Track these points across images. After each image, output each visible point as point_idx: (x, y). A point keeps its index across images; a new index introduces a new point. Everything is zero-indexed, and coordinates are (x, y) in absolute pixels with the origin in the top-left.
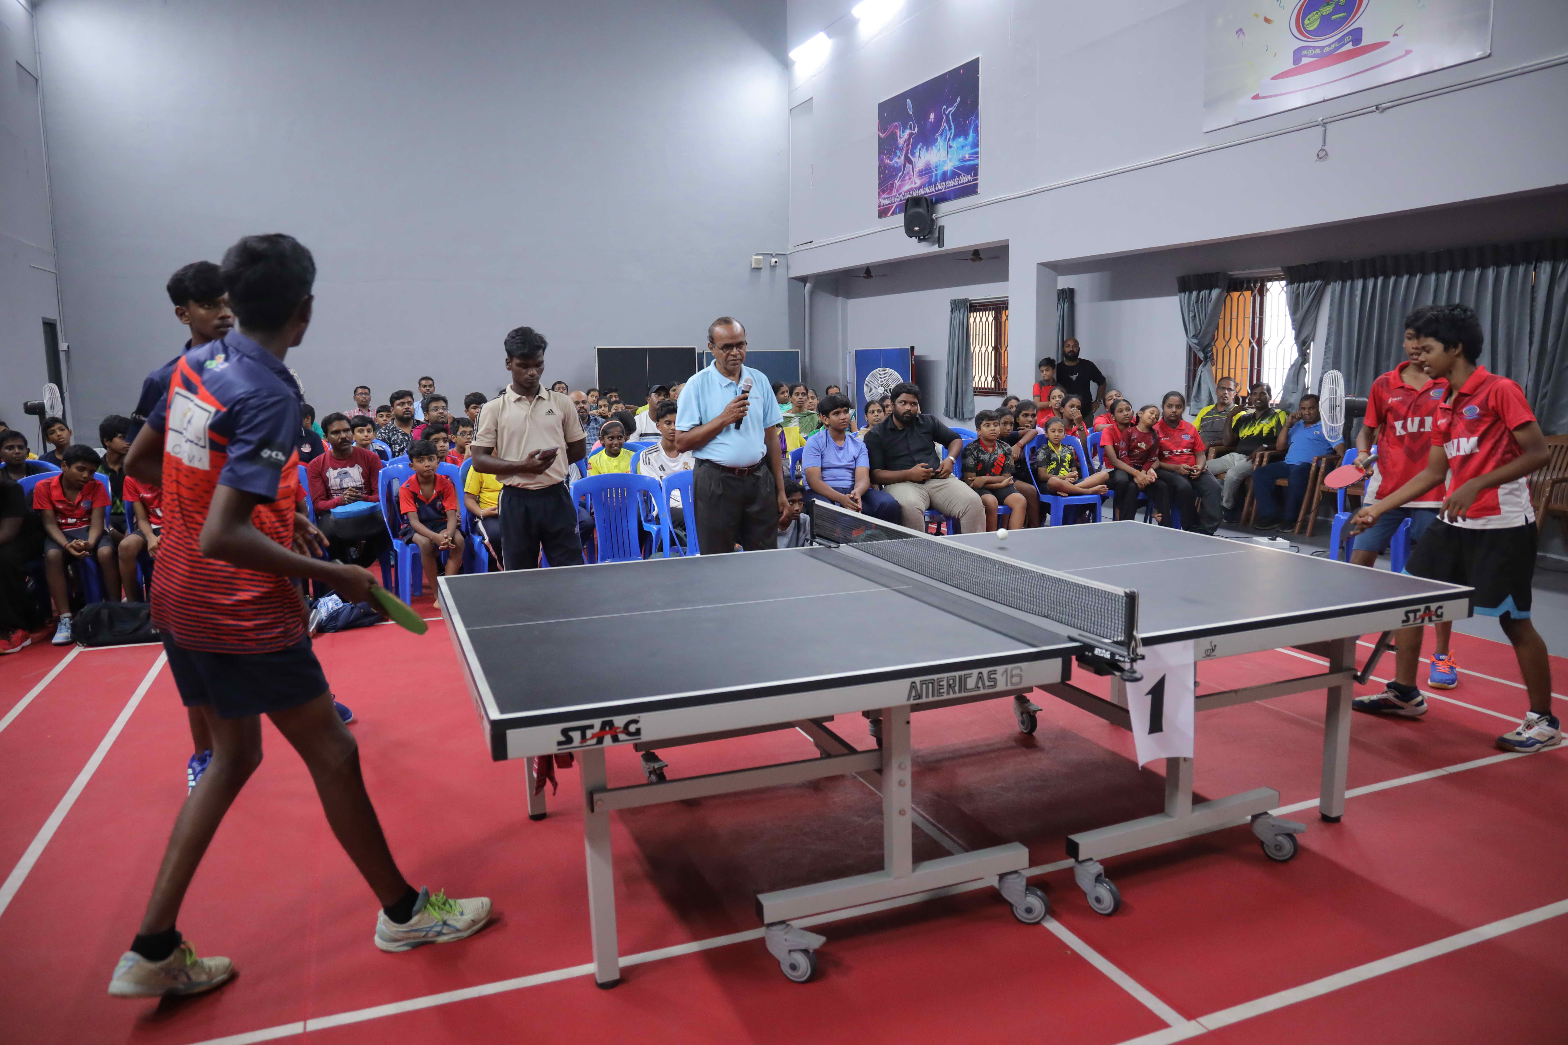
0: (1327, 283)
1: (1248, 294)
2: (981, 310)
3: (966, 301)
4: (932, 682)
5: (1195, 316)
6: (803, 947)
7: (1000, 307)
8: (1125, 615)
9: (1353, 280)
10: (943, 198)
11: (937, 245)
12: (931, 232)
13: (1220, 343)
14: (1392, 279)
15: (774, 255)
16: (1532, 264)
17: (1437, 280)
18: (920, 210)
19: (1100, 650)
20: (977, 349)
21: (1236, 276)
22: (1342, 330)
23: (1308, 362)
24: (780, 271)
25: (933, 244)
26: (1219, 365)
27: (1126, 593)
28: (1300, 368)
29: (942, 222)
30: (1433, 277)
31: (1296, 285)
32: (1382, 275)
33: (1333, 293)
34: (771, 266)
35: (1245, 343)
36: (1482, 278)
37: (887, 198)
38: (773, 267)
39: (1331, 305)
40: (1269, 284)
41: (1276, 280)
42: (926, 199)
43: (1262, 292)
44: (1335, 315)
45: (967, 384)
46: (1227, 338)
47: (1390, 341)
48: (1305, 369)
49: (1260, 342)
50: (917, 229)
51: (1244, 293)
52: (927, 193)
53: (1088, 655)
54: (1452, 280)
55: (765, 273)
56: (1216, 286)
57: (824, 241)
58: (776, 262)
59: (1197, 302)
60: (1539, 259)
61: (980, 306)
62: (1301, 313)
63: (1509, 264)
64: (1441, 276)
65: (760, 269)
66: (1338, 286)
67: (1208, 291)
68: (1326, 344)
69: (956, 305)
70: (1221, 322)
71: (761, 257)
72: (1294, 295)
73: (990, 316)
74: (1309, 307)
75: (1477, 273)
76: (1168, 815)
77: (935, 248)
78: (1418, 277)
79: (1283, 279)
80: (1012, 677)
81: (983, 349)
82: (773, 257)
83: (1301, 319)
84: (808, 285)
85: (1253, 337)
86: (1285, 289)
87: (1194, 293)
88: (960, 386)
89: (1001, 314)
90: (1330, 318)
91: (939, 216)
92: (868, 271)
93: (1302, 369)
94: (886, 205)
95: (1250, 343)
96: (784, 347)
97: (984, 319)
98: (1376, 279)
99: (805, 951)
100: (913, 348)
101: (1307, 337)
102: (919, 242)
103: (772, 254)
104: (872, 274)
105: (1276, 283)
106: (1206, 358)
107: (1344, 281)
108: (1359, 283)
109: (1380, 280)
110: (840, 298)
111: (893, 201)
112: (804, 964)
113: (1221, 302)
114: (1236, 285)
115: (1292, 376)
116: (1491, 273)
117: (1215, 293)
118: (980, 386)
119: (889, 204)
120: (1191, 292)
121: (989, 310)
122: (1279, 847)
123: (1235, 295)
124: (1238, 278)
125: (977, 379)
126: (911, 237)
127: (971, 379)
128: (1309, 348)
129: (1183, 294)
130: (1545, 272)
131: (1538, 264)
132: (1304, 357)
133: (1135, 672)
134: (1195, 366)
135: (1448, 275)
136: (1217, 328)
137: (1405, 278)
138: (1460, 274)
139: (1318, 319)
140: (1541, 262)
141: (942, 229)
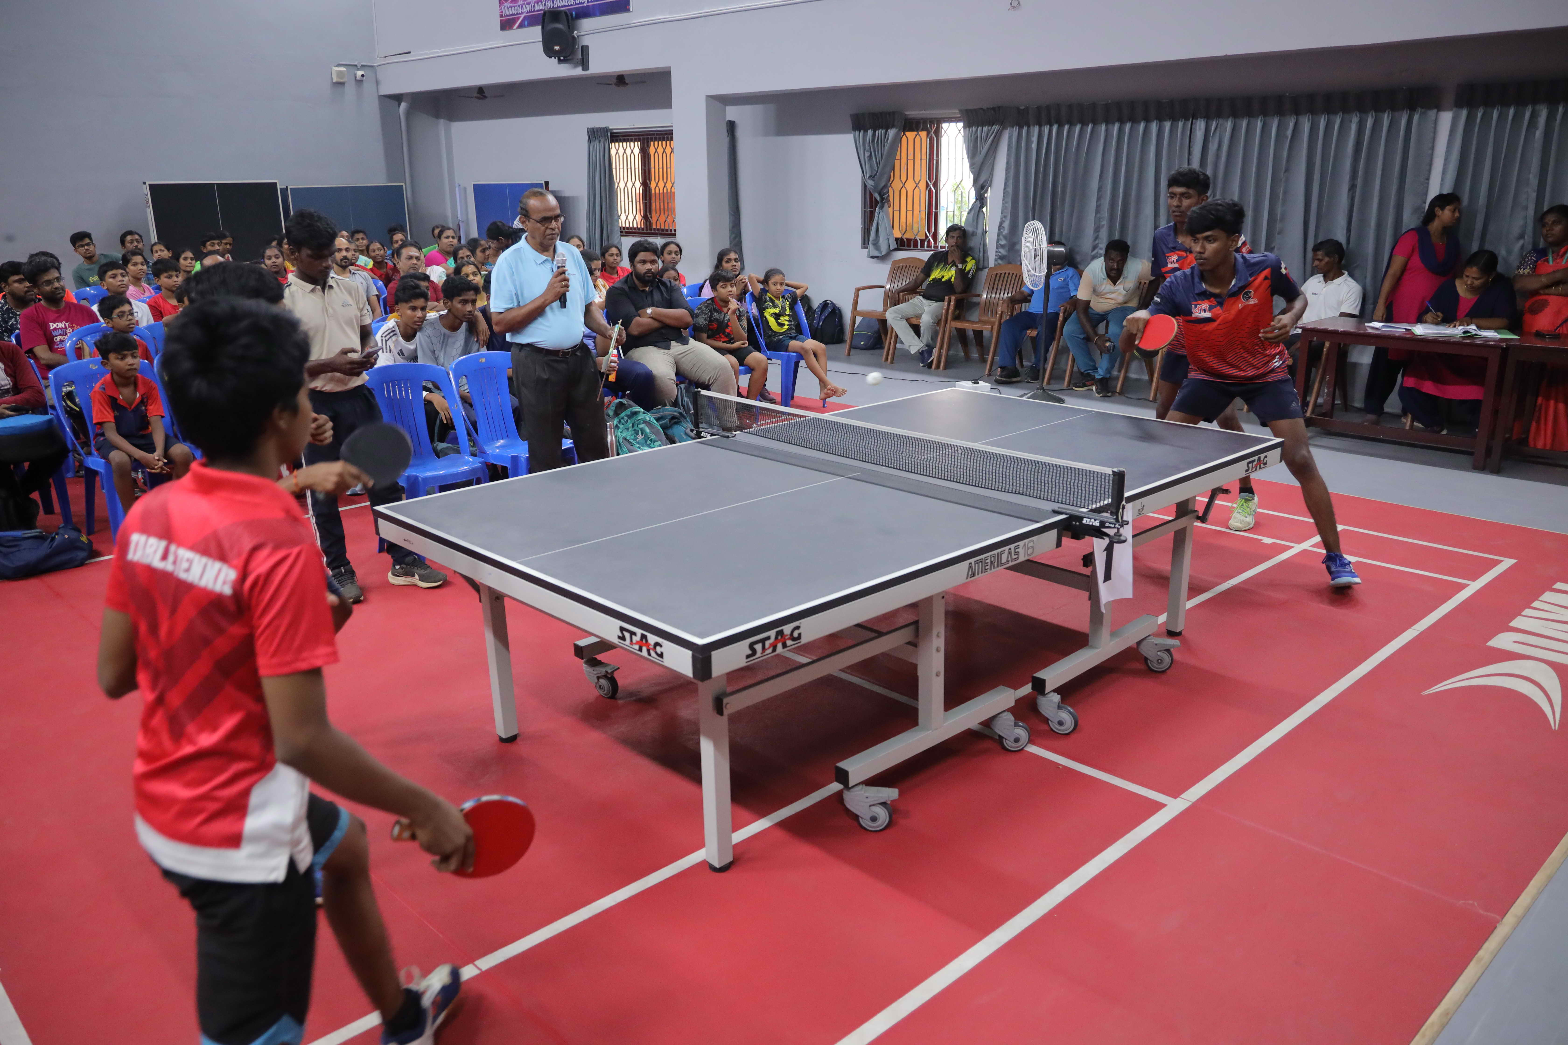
0: (1004, 128)
1: (923, 134)
2: (624, 141)
3: (606, 130)
4: (981, 561)
5: (871, 155)
6: (883, 801)
7: (647, 139)
8: (1113, 490)
9: (1029, 127)
10: (585, 13)
11: (580, 68)
12: (573, 52)
13: (896, 185)
14: (1066, 128)
15: (359, 66)
16: (1189, 120)
17: (1107, 130)
18: (560, 26)
19: (1088, 520)
20: (622, 185)
21: (912, 117)
22: (1019, 174)
23: (986, 206)
24: (368, 86)
25: (576, 66)
26: (897, 207)
27: (1113, 471)
28: (979, 212)
29: (585, 41)
30: (1103, 127)
31: (974, 129)
32: (1057, 123)
33: (1010, 138)
34: (356, 80)
35: (922, 185)
36: (1146, 131)
37: (510, 7)
38: (359, 82)
39: (1008, 150)
40: (945, 126)
41: (952, 121)
42: (566, 13)
43: (937, 133)
44: (1012, 160)
45: (612, 224)
46: (904, 179)
47: (1064, 187)
48: (983, 213)
49: (936, 185)
50: (557, 48)
51: (920, 133)
52: (565, 6)
53: (1075, 524)
54: (1121, 131)
55: (350, 89)
56: (893, 126)
57: (428, 53)
58: (363, 76)
59: (873, 141)
60: (1195, 117)
61: (622, 136)
62: (979, 158)
63: (1170, 119)
64: (1110, 126)
65: (342, 84)
66: (1015, 131)
67: (883, 131)
68: (1005, 189)
69: (594, 134)
70: (897, 163)
71: (343, 69)
72: (973, 138)
73: (636, 147)
74: (989, 150)
75: (1142, 125)
76: (1092, 647)
77: (578, 71)
78: (1090, 126)
79: (959, 121)
80: (1028, 549)
81: (630, 185)
82: (358, 69)
83: (980, 163)
84: (403, 105)
85: (930, 178)
86: (962, 131)
87: (870, 132)
88: (604, 226)
89: (649, 146)
90: (1007, 163)
91: (582, 33)
92: (481, 91)
93: (981, 213)
94: (510, 15)
95: (927, 185)
96: (380, 180)
97: (628, 151)
98: (1051, 126)
99: (884, 804)
100: (547, 183)
101: (986, 181)
102: (559, 63)
103: (356, 66)
104: (486, 94)
105: (953, 125)
106: (882, 199)
107: (1021, 127)
108: (1036, 129)
109: (1055, 128)
110: (442, 121)
111: (519, 11)
112: (883, 815)
113: (897, 141)
114: (912, 125)
115: (971, 220)
116: (1154, 126)
117: (892, 133)
118: (627, 226)
119: (513, 15)
120: (866, 131)
121: (634, 141)
122: (1160, 661)
123: (911, 135)
124: (914, 119)
125: (623, 217)
126: (550, 57)
127: (616, 217)
128: (986, 192)
129: (857, 133)
130: (1200, 129)
131: (1194, 121)
132: (981, 199)
133: (1121, 535)
134: (871, 207)
135: (1116, 127)
136: (894, 169)
137: (1078, 127)
138: (1128, 126)
139: (995, 163)
140: (1197, 119)
141: (585, 49)
